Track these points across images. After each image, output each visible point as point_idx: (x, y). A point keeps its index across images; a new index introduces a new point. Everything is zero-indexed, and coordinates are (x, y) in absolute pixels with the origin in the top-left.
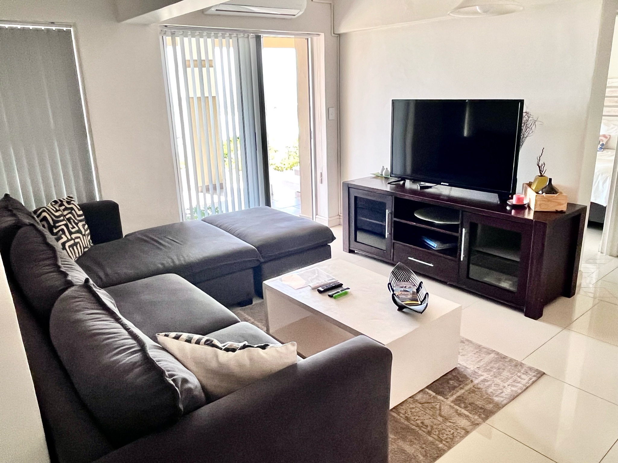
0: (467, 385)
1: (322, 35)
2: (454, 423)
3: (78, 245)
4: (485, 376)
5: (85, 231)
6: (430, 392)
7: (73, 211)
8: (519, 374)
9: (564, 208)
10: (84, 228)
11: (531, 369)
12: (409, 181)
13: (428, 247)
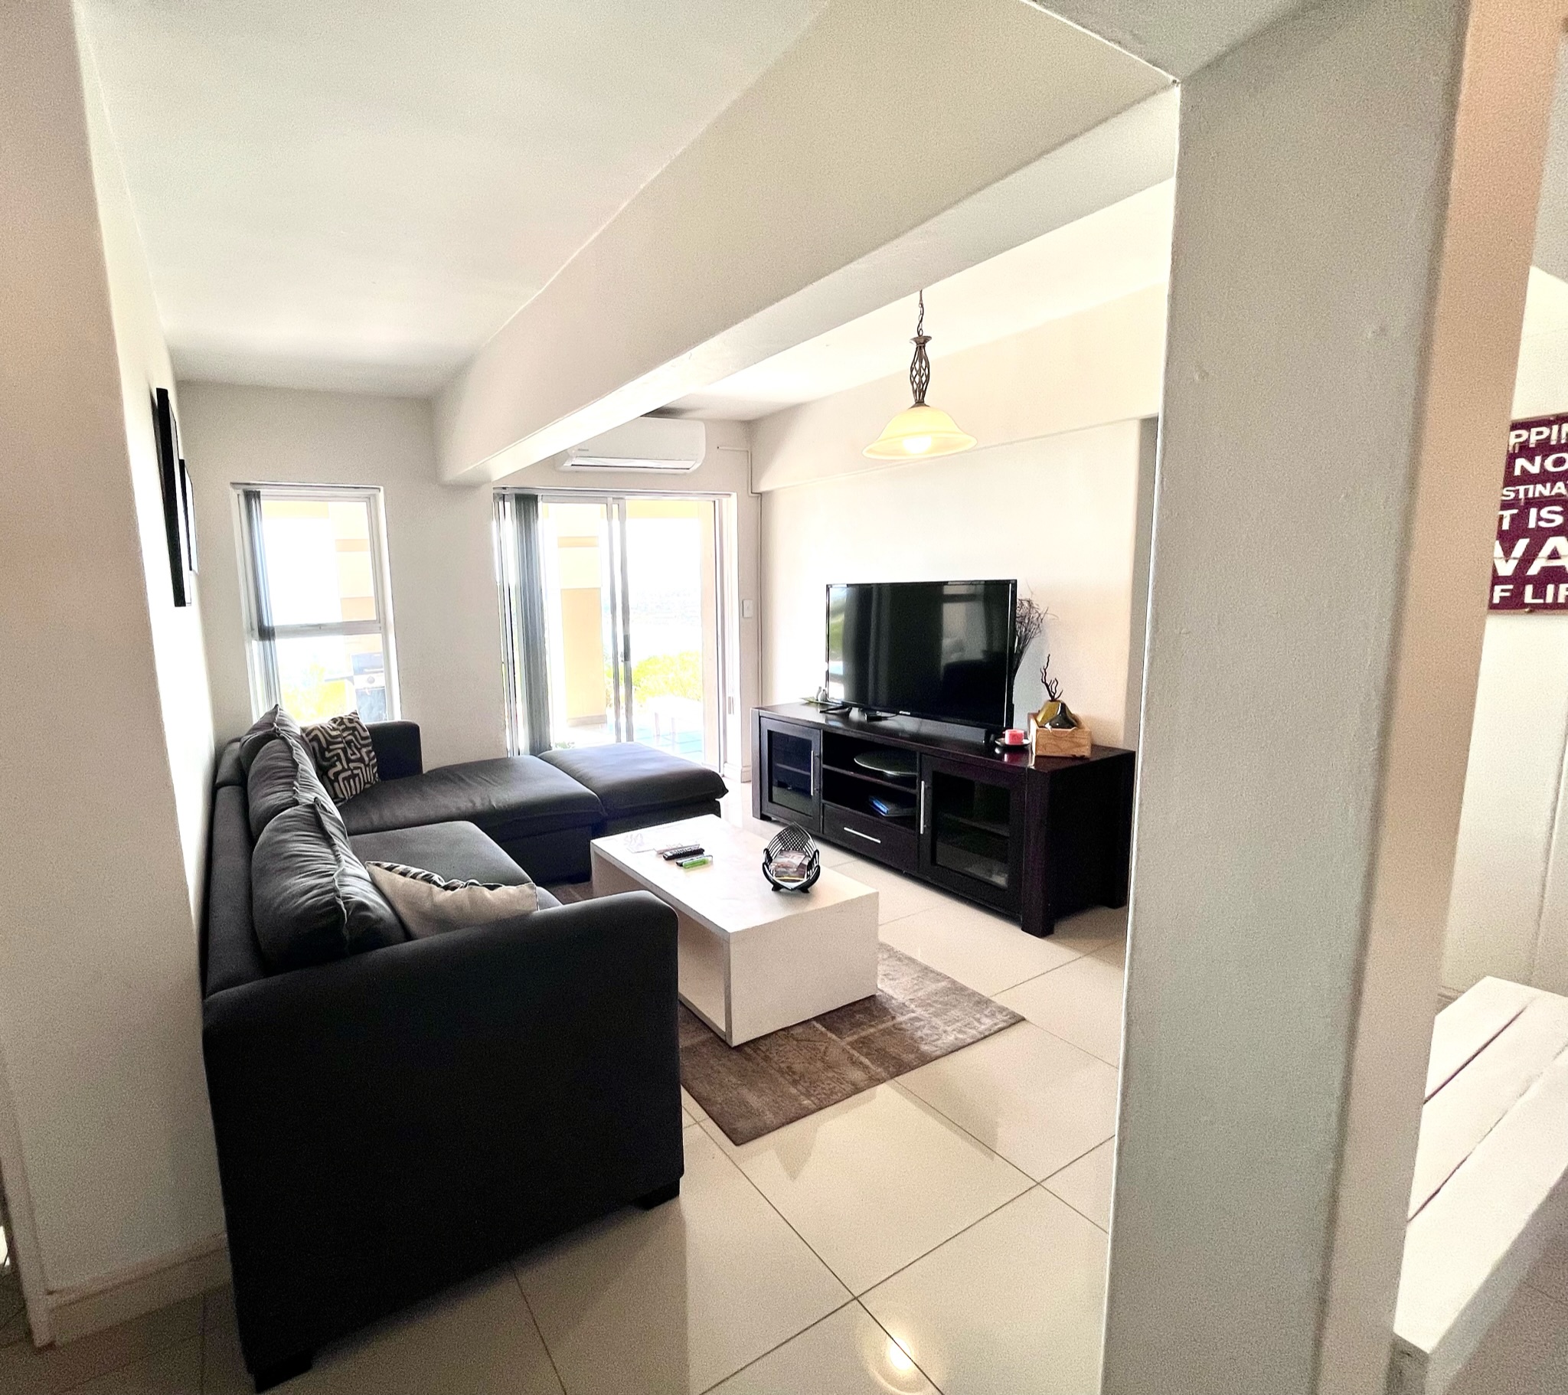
0: (883, 1022)
1: (734, 495)
2: (841, 1073)
3: (357, 779)
4: (919, 1012)
5: (370, 760)
6: (818, 1026)
7: (356, 733)
8: (978, 1016)
9: (1086, 752)
10: (368, 756)
11: (1002, 1010)
12: (857, 709)
13: (875, 812)
